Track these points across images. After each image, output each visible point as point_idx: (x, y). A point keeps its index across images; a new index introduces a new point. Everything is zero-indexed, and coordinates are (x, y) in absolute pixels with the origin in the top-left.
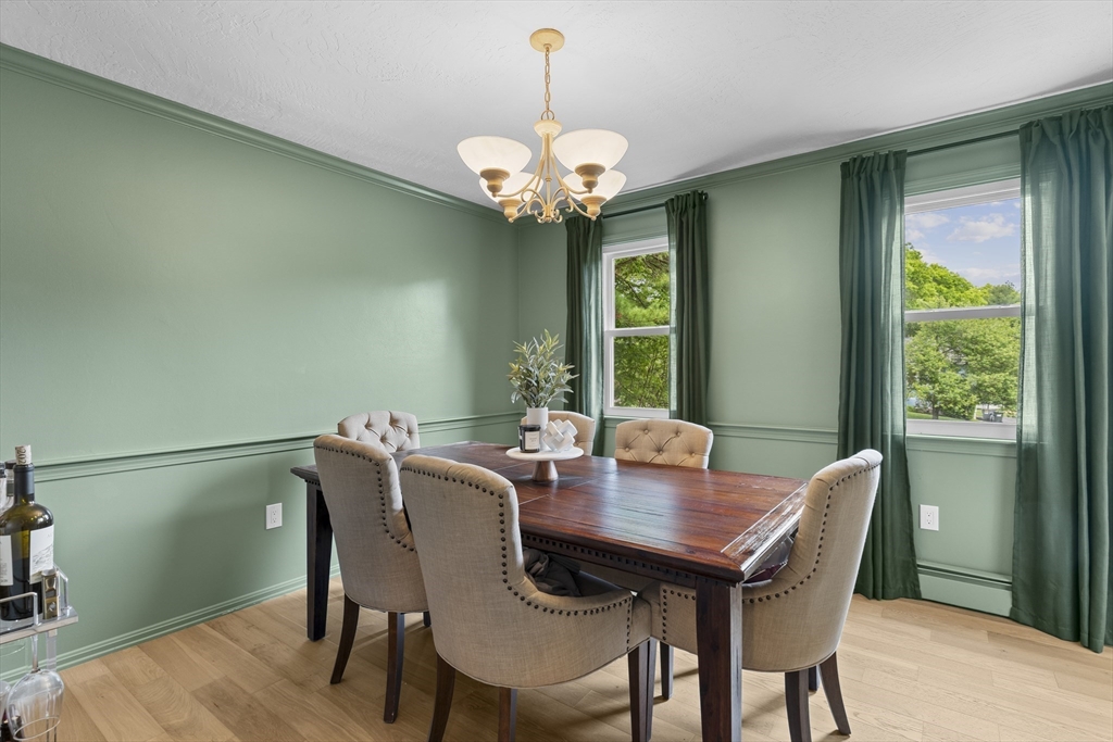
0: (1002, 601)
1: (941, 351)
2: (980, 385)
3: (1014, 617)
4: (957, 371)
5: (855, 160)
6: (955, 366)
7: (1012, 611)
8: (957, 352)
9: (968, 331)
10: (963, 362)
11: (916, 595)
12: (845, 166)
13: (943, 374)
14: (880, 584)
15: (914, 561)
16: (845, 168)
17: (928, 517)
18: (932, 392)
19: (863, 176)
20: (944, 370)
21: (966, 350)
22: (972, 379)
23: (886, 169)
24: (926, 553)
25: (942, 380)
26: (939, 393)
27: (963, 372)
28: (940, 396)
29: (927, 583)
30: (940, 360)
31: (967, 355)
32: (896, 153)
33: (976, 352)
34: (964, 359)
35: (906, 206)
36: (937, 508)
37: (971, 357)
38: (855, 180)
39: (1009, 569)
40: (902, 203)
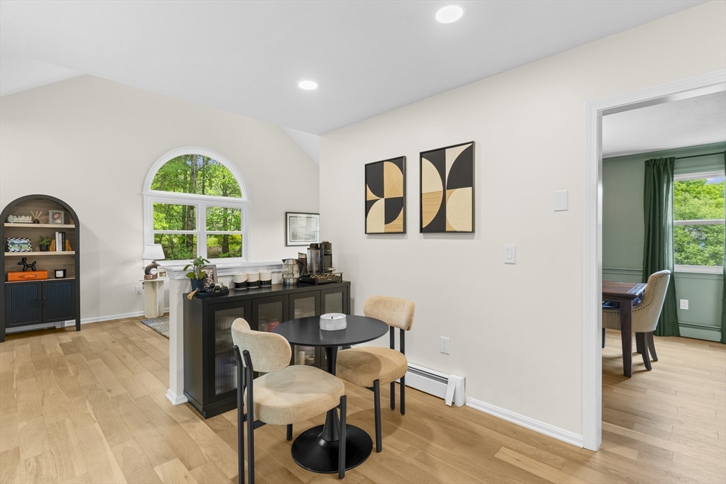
0: (717, 336)
1: (686, 230)
2: (717, 253)
3: (722, 342)
4: (699, 244)
5: (652, 160)
6: (697, 241)
7: (721, 340)
8: (699, 231)
9: (708, 216)
10: (704, 238)
11: (679, 335)
12: (646, 162)
13: (688, 246)
14: (662, 330)
15: (677, 322)
16: (647, 163)
17: (684, 304)
18: (679, 258)
19: (655, 167)
20: (689, 243)
21: (706, 230)
22: (710, 249)
23: (666, 164)
24: (682, 319)
25: (688, 250)
26: (685, 259)
27: (703, 244)
28: (686, 261)
29: (683, 330)
30: (686, 236)
31: (707, 233)
32: (670, 158)
33: (714, 231)
34: (704, 236)
35: (675, 178)
36: (687, 301)
37: (709, 235)
38: (652, 168)
39: (720, 324)
40: (673, 177)
